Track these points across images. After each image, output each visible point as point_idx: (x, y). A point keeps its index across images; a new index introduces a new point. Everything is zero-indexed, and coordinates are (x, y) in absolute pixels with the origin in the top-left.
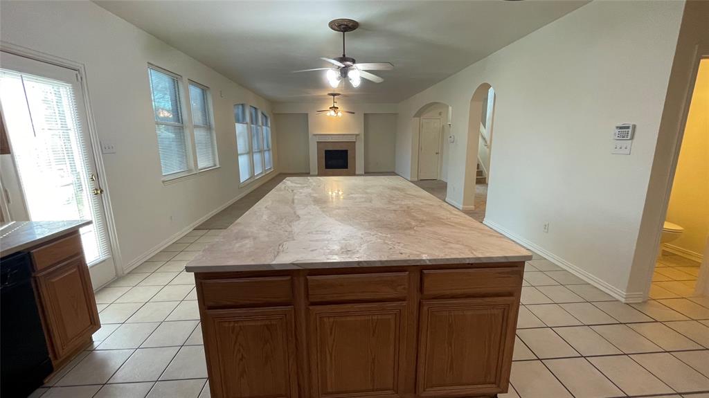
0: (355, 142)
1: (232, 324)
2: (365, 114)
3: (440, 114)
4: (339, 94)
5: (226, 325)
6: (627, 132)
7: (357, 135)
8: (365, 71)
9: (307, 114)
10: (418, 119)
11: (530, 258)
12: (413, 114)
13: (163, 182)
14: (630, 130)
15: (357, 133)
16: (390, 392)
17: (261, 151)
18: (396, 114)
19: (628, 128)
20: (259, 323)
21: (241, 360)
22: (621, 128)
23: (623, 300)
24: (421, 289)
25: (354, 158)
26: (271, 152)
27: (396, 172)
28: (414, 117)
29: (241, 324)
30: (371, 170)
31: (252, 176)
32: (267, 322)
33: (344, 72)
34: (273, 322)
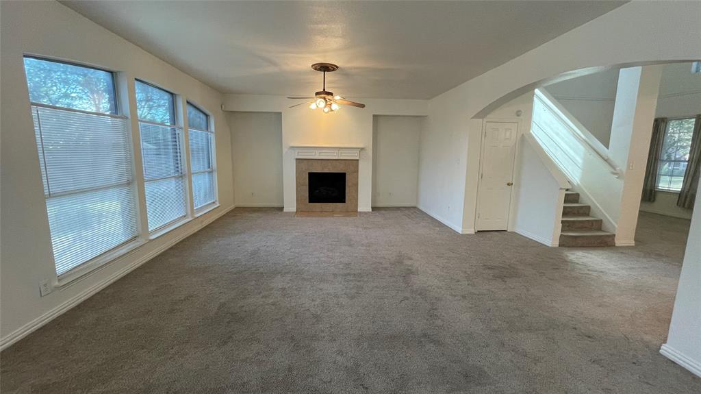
0: (358, 160)
2: (374, 116)
7: (361, 149)
9: (281, 113)
10: (480, 121)
15: (361, 146)
25: (356, 185)
26: (215, 175)
27: (421, 208)
30: (381, 205)
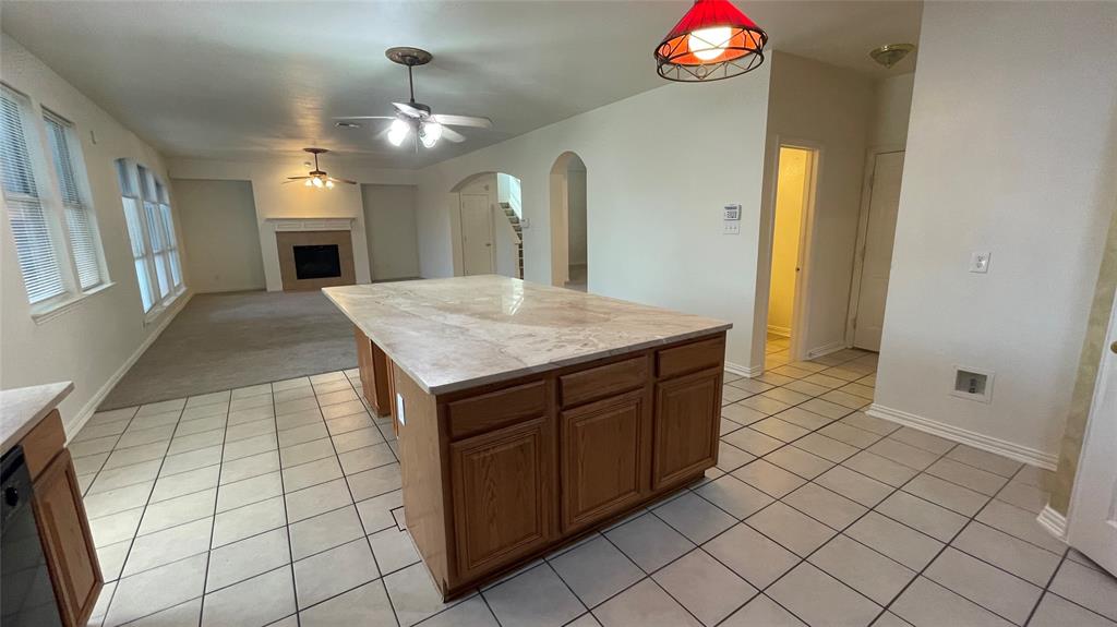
0: (349, 231)
1: (482, 456)
2: (362, 185)
3: (487, 188)
4: (324, 151)
5: (475, 457)
6: (734, 213)
7: (352, 220)
8: (445, 125)
9: (250, 181)
10: (457, 194)
11: (730, 326)
12: (450, 188)
13: (35, 318)
14: (737, 210)
15: (351, 216)
16: (633, 493)
17: (162, 253)
18: (414, 187)
19: (735, 208)
20: (512, 446)
21: (491, 499)
22: (728, 208)
23: (748, 376)
24: (656, 372)
25: (351, 257)
26: (177, 254)
28: (452, 191)
29: (491, 451)
30: (380, 278)
31: (157, 301)
32: (521, 443)
33: (417, 124)
34: (527, 441)
